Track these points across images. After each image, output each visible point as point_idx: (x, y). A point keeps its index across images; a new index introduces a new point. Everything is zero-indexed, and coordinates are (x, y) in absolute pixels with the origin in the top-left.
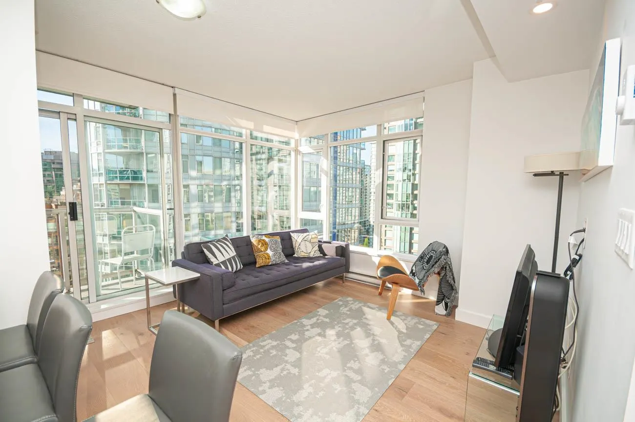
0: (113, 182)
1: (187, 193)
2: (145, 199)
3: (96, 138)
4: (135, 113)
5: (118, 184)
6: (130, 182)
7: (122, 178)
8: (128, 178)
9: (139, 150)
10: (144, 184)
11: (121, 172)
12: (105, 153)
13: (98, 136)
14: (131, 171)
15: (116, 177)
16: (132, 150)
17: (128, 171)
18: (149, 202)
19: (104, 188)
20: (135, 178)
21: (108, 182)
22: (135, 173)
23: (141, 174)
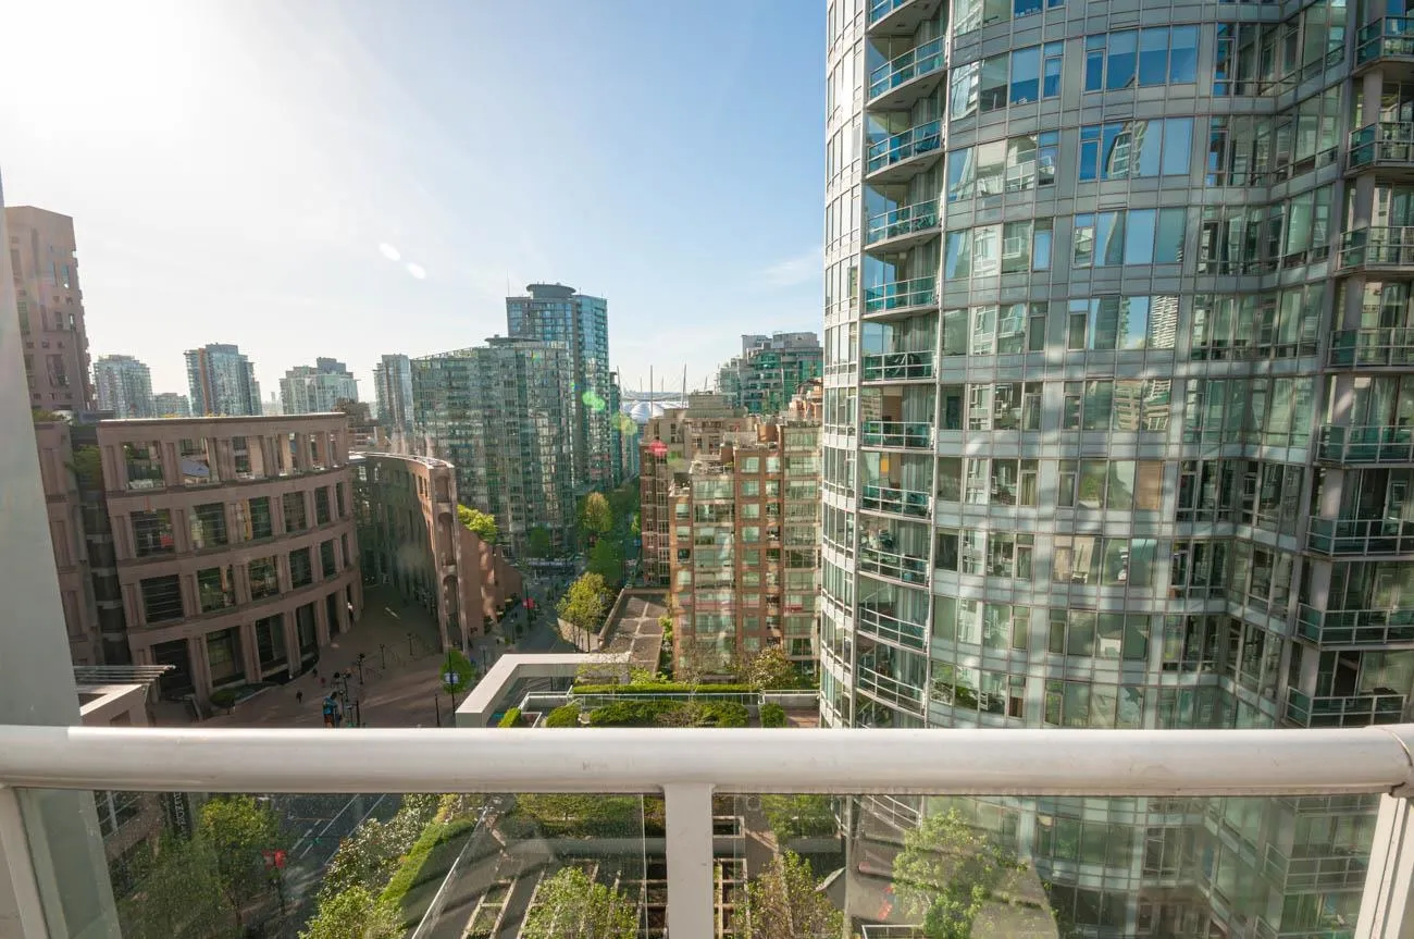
0: (873, 383)
1: (1037, 403)
2: (931, 419)
3: (850, 292)
4: (927, 219)
5: (881, 387)
6: (905, 381)
7: (889, 374)
8: (901, 374)
9: (929, 306)
10: (934, 384)
11: (889, 361)
12: (864, 321)
13: (853, 287)
14: (909, 355)
15: (879, 371)
16: (915, 308)
17: (902, 356)
18: (941, 427)
19: (855, 397)
20: (915, 372)
21: (864, 383)
22: (917, 359)
23: (930, 361)
